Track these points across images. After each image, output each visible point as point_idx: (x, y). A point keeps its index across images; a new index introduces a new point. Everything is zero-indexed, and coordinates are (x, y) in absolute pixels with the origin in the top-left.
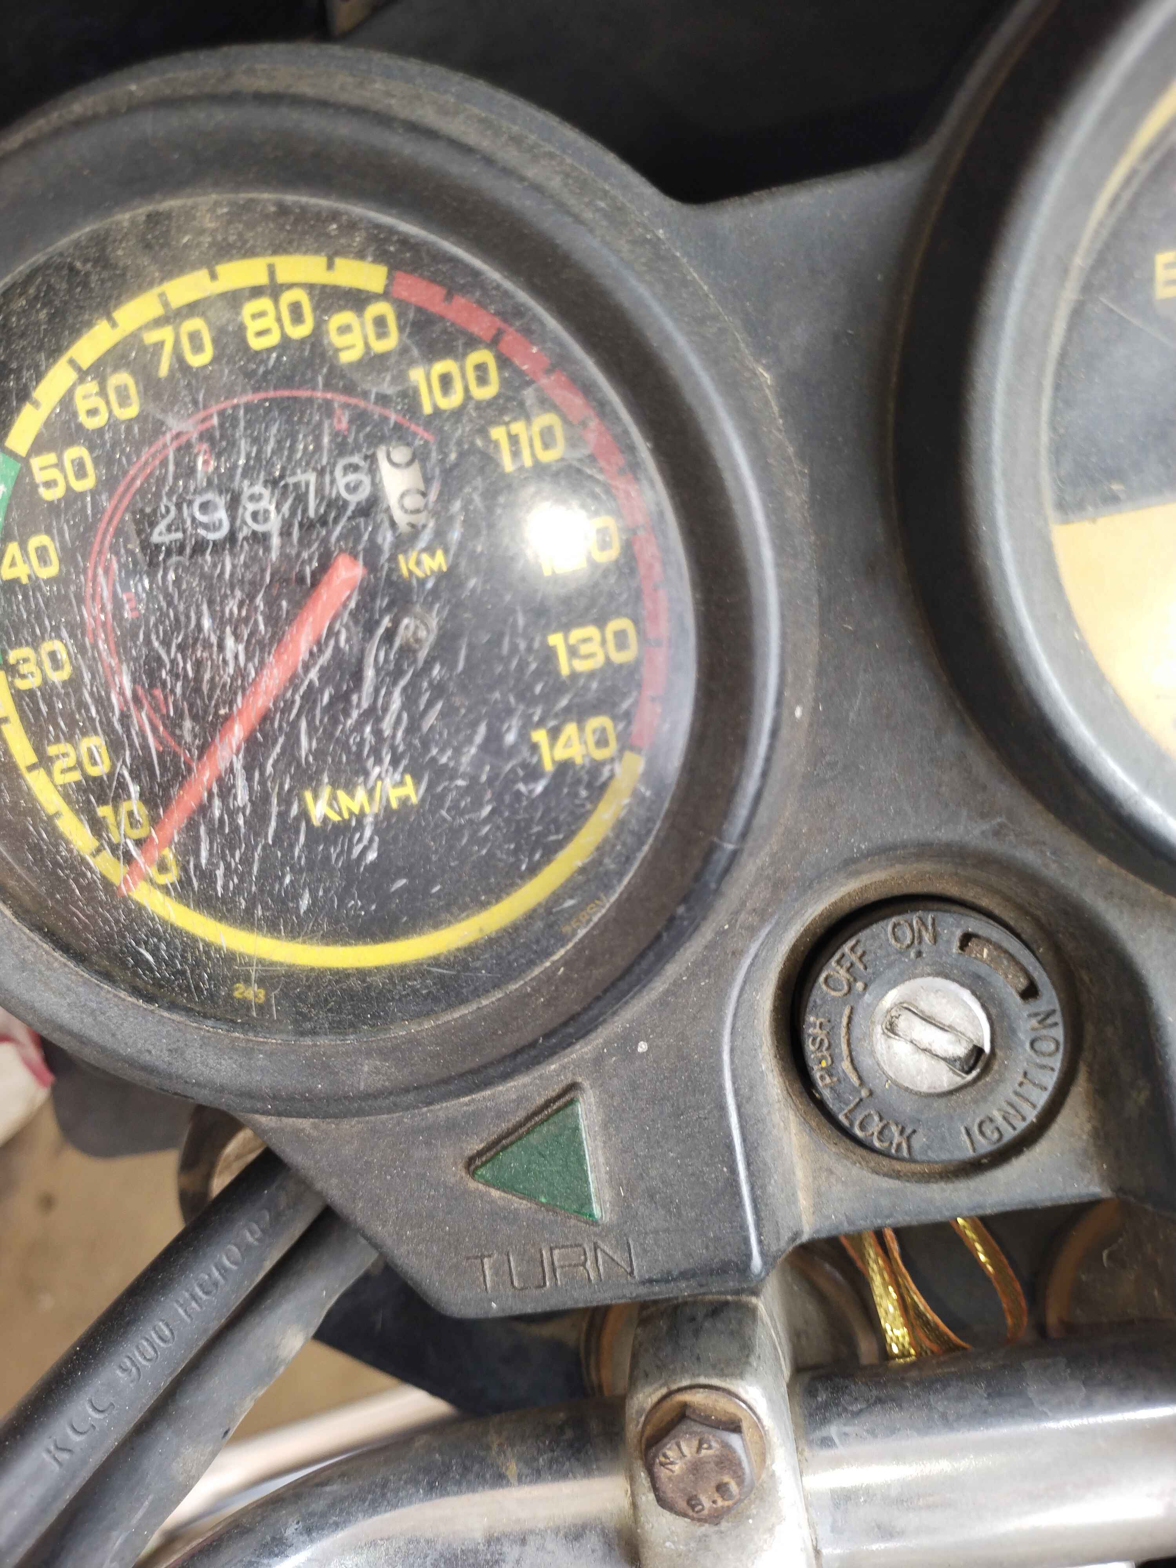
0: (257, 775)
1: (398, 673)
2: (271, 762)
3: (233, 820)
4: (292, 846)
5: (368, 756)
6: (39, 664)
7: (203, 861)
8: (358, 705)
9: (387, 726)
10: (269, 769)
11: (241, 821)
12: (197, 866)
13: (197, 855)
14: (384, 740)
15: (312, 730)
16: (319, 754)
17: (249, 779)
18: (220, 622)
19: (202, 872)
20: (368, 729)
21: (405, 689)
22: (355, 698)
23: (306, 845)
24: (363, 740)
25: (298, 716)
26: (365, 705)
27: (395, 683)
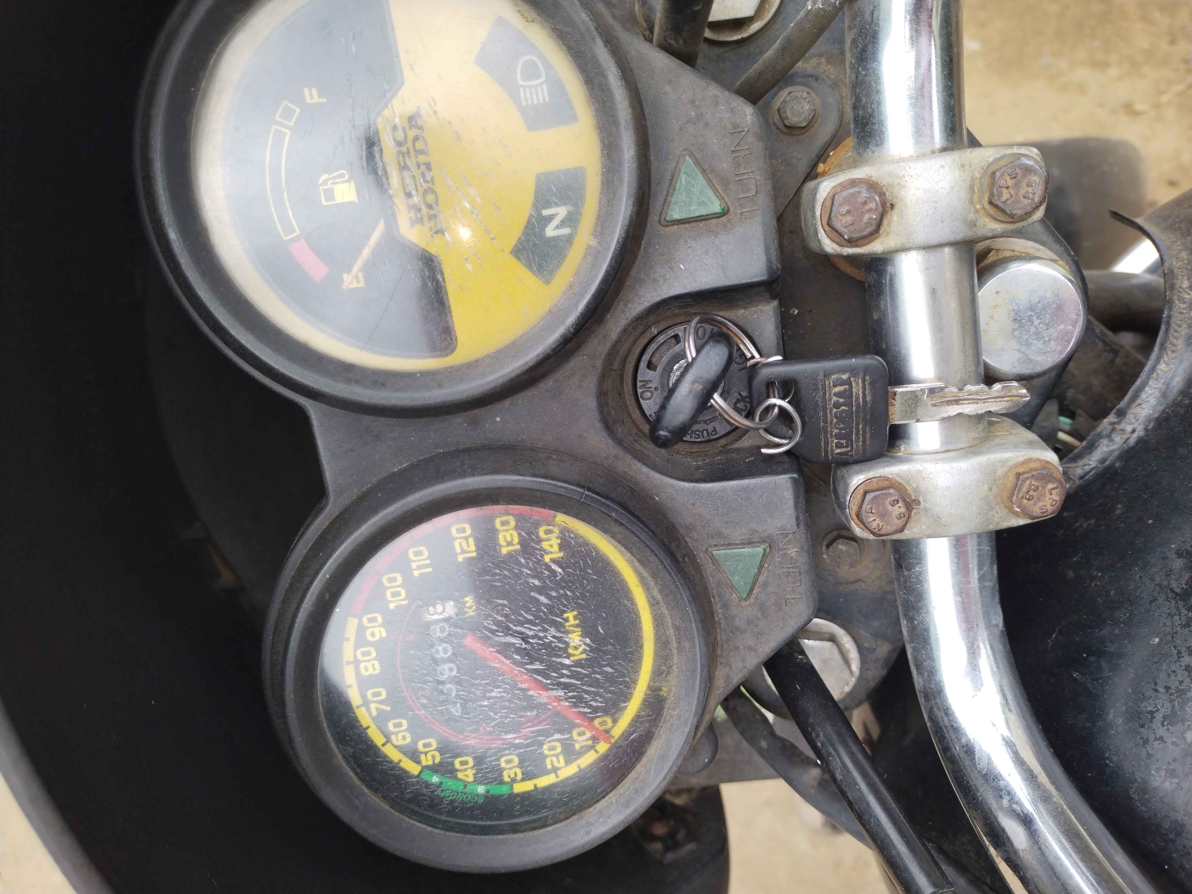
0: (550, 687)
1: (509, 629)
2: (545, 681)
3: (571, 698)
4: (582, 674)
5: (543, 641)
6: (510, 769)
7: (589, 711)
8: (522, 644)
9: (531, 633)
10: (549, 682)
11: (571, 694)
12: (590, 713)
13: (587, 713)
14: (536, 635)
15: (531, 663)
16: (542, 662)
17: (553, 689)
18: (484, 697)
19: (593, 711)
20: (531, 641)
21: (515, 626)
22: (517, 645)
23: (582, 668)
24: (536, 643)
25: (526, 669)
26: (521, 642)
27: (512, 629)
